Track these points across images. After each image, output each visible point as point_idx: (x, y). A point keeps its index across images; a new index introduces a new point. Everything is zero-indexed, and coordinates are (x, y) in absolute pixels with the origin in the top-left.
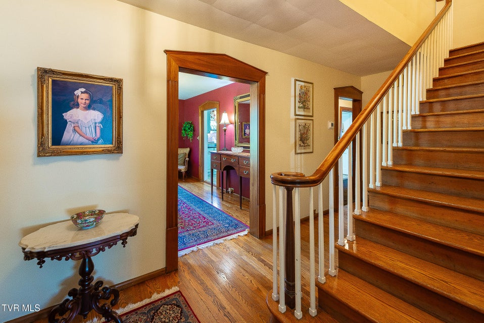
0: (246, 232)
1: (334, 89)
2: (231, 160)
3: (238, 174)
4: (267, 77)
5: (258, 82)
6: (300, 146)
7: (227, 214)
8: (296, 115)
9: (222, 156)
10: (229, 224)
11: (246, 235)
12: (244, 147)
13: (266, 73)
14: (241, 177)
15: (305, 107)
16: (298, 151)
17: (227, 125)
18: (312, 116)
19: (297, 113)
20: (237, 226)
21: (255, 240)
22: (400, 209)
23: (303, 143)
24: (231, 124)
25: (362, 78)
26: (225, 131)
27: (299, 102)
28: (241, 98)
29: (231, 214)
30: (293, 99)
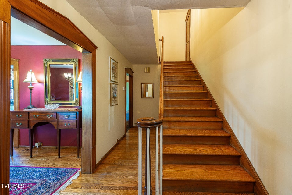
0: (78, 174)
1: (125, 68)
2: (46, 116)
3: (56, 128)
4: (97, 51)
5: (91, 53)
6: (113, 101)
7: (47, 168)
8: (111, 81)
9: (30, 114)
10: (56, 175)
11: (79, 176)
12: (60, 104)
13: (97, 48)
14: (60, 130)
15: (115, 77)
16: (112, 104)
17: (32, 84)
18: (117, 82)
19: (112, 80)
20: (66, 173)
21: (90, 176)
22: (172, 126)
23: (114, 99)
24: (39, 82)
25: (133, 65)
26: (31, 89)
27: (112, 73)
28: (53, 61)
29: (50, 166)
30: (109, 70)
